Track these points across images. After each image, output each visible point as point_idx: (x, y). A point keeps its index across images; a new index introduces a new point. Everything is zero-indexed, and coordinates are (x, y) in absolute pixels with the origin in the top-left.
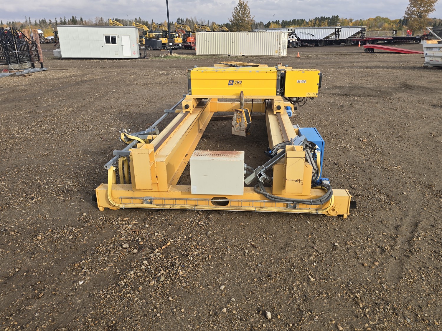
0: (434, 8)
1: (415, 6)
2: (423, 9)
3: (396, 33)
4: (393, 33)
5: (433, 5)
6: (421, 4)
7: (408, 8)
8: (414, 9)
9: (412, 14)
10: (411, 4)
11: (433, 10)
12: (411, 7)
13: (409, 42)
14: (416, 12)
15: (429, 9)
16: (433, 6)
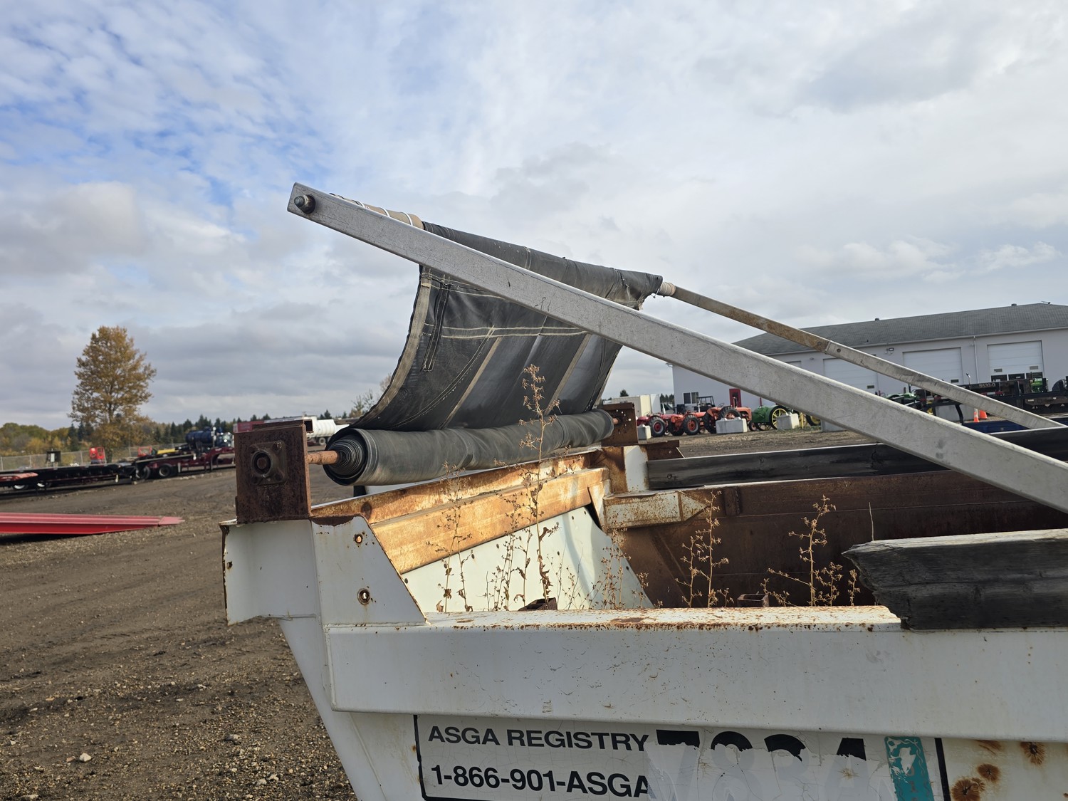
0: (147, 391)
1: (97, 389)
2: (119, 396)
3: (57, 459)
4: (48, 459)
5: (142, 384)
6: (112, 384)
7: (77, 393)
8: (95, 395)
9: (94, 408)
10: (82, 383)
11: (146, 397)
12: (87, 391)
13: (101, 479)
14: (104, 402)
15: (136, 395)
16: (142, 386)
